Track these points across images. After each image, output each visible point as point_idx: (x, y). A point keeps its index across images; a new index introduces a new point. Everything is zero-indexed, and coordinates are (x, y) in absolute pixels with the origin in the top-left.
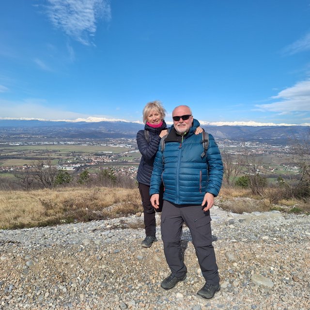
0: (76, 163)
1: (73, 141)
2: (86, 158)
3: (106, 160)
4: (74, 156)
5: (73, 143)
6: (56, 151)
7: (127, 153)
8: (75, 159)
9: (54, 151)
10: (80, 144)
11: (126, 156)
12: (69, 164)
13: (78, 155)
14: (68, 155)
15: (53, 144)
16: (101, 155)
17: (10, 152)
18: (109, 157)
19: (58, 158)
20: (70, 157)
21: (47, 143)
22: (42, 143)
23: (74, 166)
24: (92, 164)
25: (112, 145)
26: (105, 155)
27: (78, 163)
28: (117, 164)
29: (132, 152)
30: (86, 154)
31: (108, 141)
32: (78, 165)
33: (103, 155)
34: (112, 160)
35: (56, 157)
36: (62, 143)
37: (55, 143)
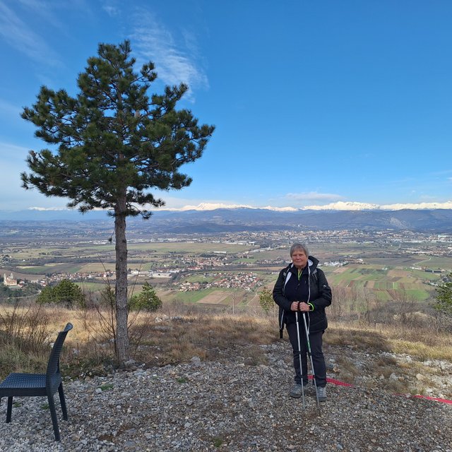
0: (174, 268)
1: (175, 237)
2: (189, 260)
3: (215, 264)
4: (174, 257)
5: (176, 239)
6: (152, 251)
7: (247, 252)
8: (174, 262)
9: (149, 252)
10: (185, 241)
11: (245, 257)
13: (179, 257)
14: (165, 257)
15: (150, 242)
16: (210, 256)
17: (92, 254)
18: (221, 258)
19: (152, 261)
20: (168, 259)
21: (141, 240)
22: (136, 241)
23: (171, 271)
24: (196, 269)
25: (227, 242)
26: (216, 256)
27: (177, 267)
28: (231, 268)
29: (254, 251)
30: (189, 254)
31: (224, 236)
32: (177, 271)
33: (213, 256)
34: (224, 264)
35: (150, 259)
36: (161, 240)
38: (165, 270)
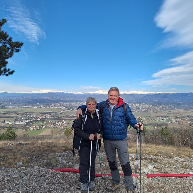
0: (27, 120)
1: (28, 105)
2: (34, 116)
3: (47, 117)
4: (27, 115)
5: (28, 106)
7: (62, 112)
8: (27, 117)
9: (15, 112)
10: (32, 107)
11: (61, 114)
12: (23, 120)
13: (30, 114)
14: (23, 114)
16: (45, 114)
18: (50, 115)
19: (16, 117)
20: (24, 116)
21: (11, 107)
22: (8, 107)
23: (26, 121)
24: (38, 120)
25: (53, 107)
27: (29, 119)
28: (54, 119)
29: (65, 111)
30: (35, 113)
31: (51, 104)
32: (29, 121)
33: (46, 114)
34: (51, 117)
35: (15, 116)
36: (21, 107)
37: (16, 107)
38: (22, 121)
